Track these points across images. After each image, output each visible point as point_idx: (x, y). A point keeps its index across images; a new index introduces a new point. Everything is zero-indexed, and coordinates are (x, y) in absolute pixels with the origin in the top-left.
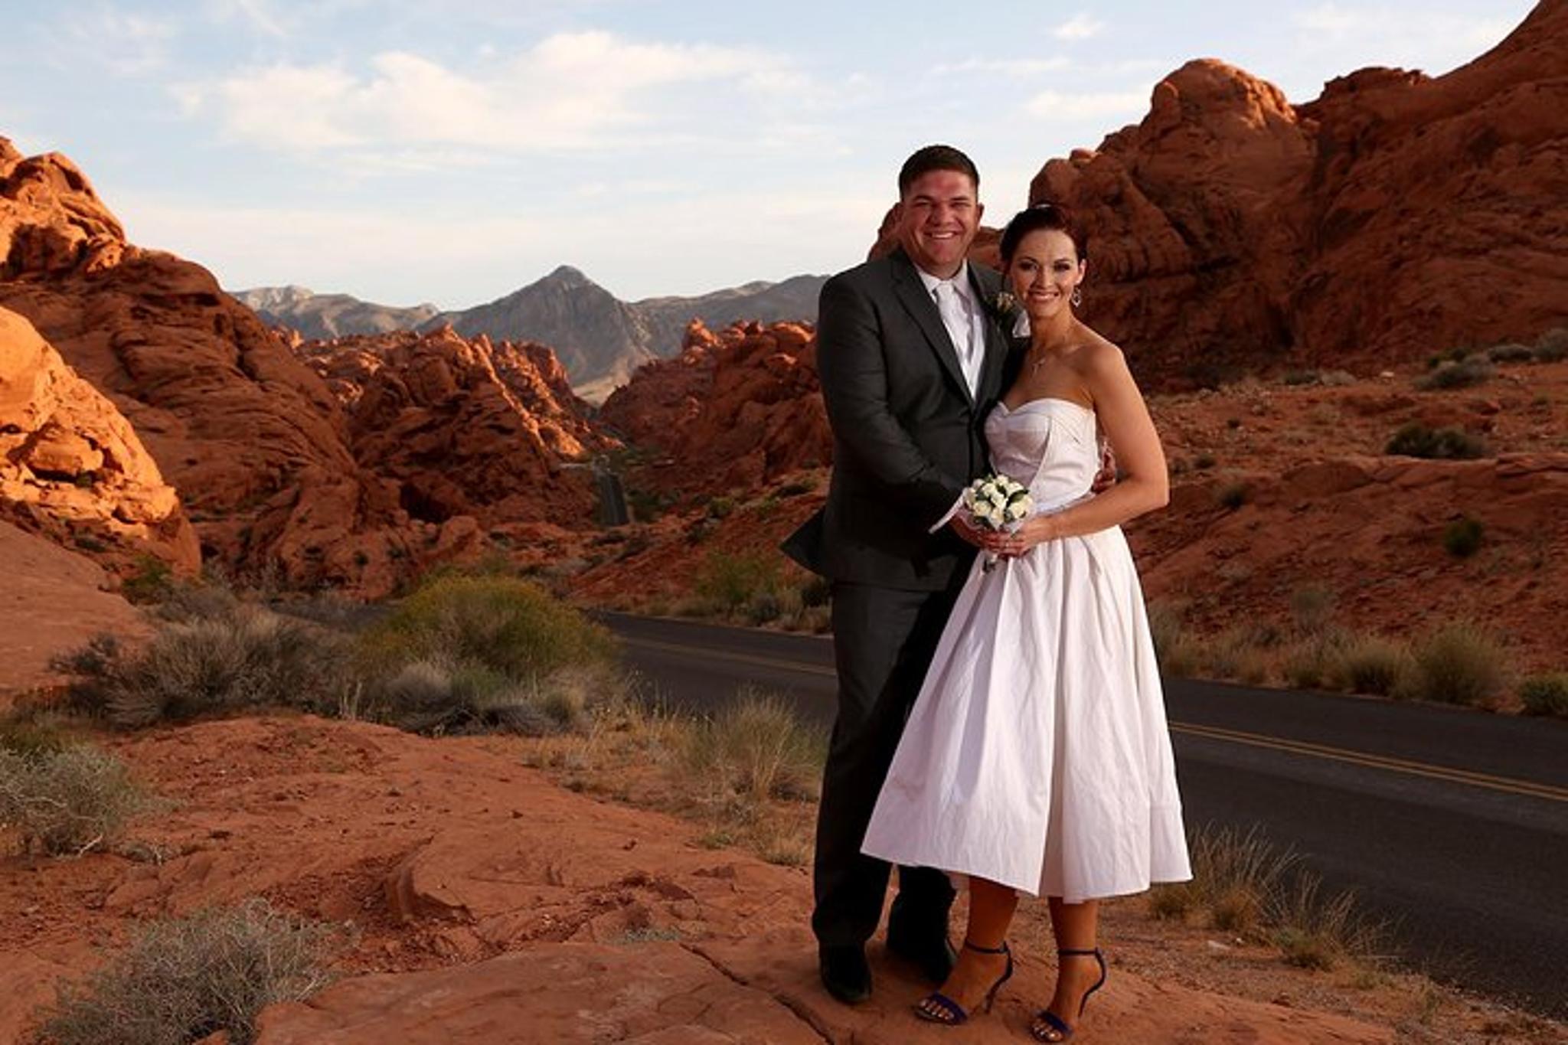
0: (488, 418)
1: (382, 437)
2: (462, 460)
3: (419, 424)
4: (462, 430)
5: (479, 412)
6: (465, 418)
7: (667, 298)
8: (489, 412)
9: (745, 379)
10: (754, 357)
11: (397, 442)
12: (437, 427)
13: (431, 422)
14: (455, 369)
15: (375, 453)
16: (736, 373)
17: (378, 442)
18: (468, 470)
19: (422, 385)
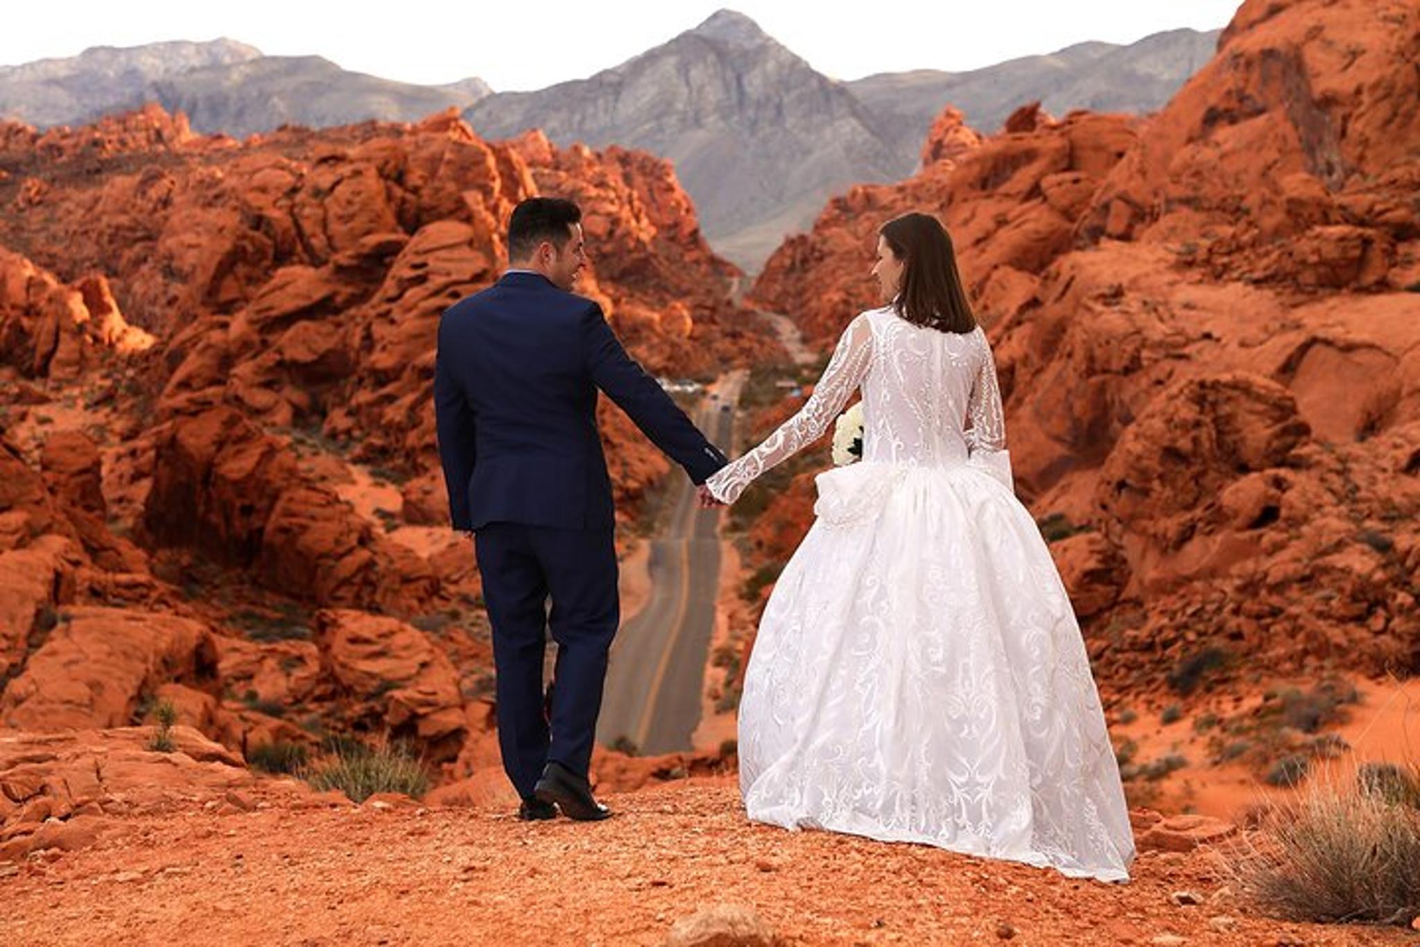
0: (435, 293)
1: (225, 326)
2: (381, 378)
3: (303, 303)
4: (385, 315)
5: (421, 280)
6: (393, 292)
7: (916, 72)
8: (440, 280)
9: (1001, 222)
10: (1022, 178)
11: (256, 338)
12: (337, 311)
13: (330, 298)
14: (398, 192)
15: (207, 360)
16: (987, 210)
17: (216, 336)
18: (390, 399)
19: (324, 223)
